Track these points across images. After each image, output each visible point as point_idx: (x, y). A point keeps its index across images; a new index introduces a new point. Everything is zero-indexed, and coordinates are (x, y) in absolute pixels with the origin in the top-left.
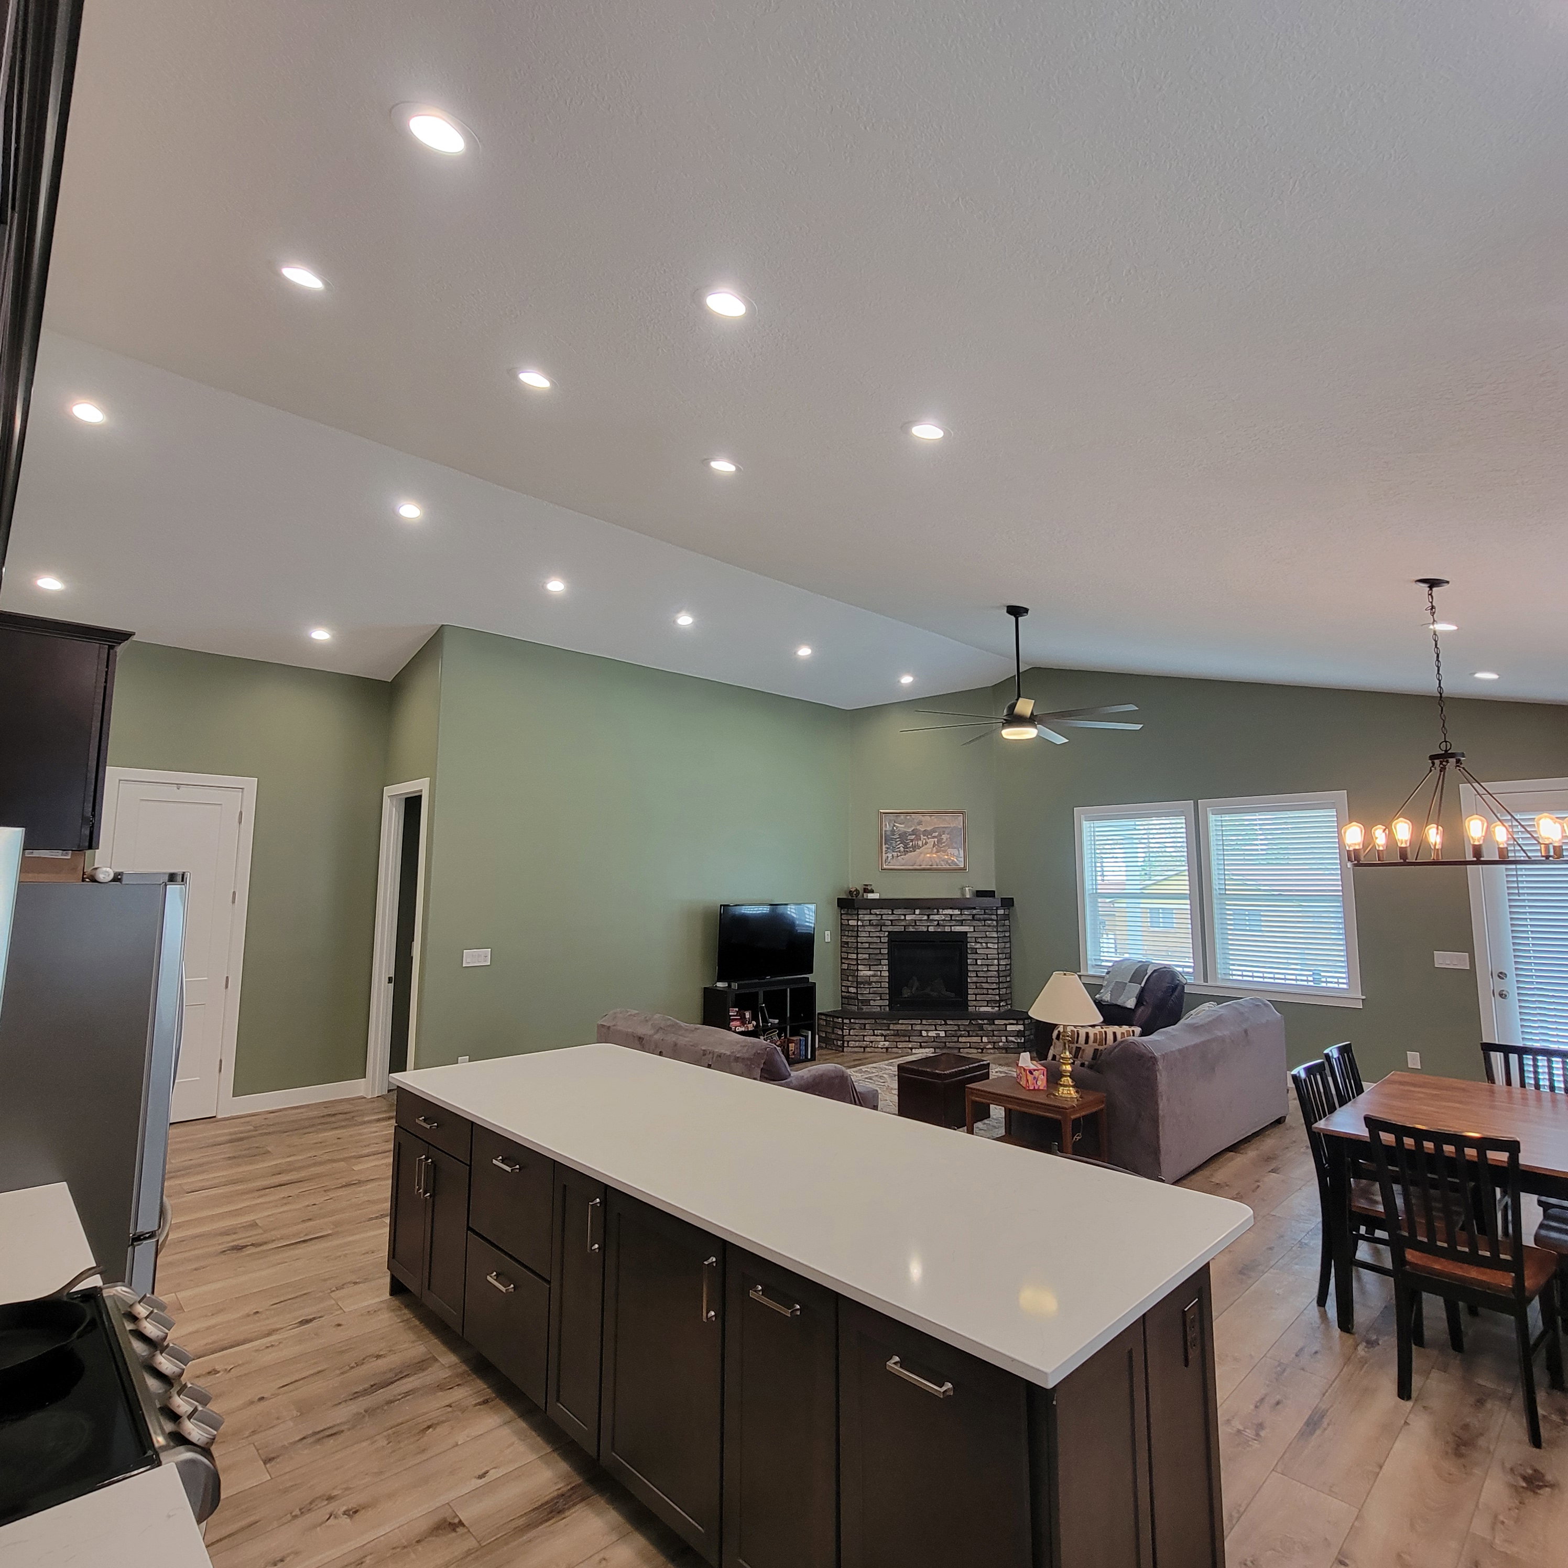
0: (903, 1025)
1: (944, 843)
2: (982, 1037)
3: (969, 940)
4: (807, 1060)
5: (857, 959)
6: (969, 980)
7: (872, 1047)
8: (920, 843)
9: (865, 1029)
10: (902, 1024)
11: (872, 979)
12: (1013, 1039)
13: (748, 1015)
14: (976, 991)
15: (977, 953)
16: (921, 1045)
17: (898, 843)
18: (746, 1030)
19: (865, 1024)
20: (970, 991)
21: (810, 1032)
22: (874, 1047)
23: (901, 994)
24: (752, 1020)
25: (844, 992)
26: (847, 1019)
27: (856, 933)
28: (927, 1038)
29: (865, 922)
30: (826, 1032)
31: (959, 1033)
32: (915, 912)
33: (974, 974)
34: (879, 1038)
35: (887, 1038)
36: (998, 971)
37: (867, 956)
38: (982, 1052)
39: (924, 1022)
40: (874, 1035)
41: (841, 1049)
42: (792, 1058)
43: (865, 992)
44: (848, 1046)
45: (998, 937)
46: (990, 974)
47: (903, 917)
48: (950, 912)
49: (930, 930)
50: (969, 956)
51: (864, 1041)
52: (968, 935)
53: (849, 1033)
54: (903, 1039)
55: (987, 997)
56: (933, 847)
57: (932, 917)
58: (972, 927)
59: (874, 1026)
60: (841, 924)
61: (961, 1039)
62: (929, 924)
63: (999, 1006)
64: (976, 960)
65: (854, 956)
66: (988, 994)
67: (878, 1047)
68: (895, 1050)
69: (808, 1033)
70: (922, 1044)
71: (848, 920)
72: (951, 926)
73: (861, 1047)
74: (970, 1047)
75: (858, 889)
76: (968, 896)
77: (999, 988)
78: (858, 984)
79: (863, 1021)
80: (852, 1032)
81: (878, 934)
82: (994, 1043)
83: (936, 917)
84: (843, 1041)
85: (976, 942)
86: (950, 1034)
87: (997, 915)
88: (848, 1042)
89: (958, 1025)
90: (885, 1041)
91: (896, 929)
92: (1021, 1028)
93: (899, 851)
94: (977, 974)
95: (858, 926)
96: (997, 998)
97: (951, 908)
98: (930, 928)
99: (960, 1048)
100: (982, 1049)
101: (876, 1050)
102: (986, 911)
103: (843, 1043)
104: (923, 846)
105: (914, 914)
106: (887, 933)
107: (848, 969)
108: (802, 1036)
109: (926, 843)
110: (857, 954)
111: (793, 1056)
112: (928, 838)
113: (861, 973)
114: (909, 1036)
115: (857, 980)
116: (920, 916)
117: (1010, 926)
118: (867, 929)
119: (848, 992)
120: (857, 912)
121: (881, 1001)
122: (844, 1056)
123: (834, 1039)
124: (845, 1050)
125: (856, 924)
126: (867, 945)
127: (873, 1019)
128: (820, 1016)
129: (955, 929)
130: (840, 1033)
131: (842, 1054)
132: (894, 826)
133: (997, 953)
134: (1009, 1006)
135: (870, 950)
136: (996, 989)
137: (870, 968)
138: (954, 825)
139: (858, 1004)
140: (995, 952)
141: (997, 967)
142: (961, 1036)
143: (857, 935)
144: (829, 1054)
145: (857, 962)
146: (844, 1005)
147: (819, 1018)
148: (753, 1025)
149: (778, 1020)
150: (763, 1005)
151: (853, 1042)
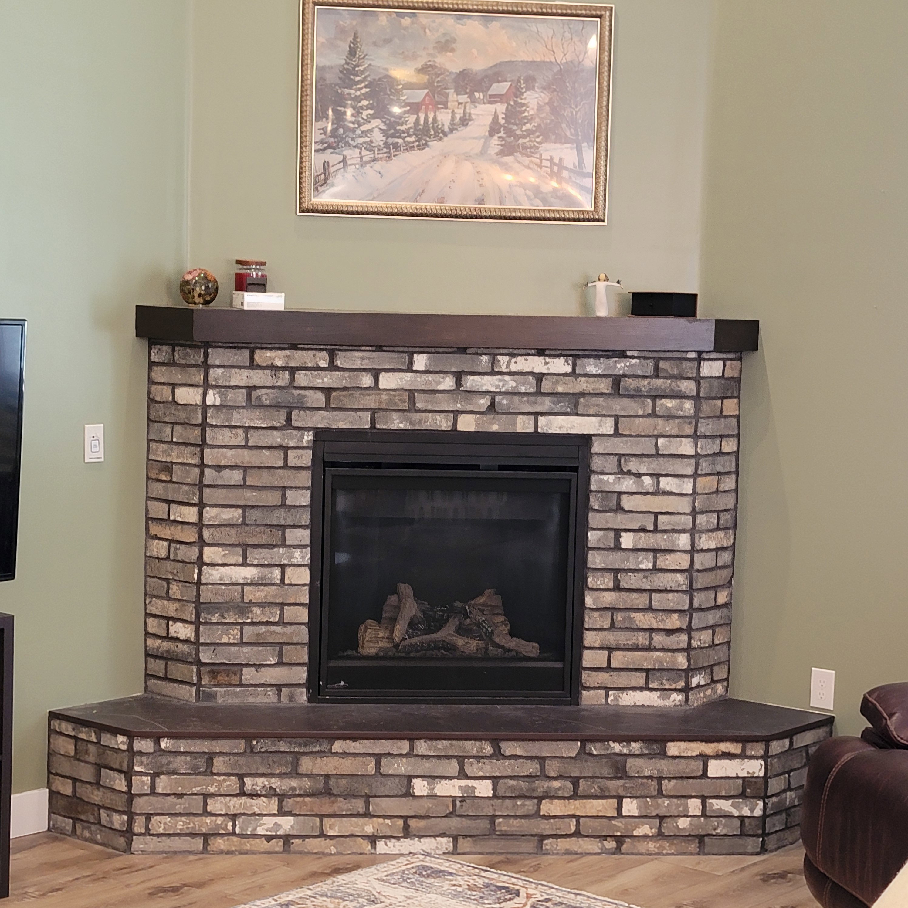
0: (348, 758)
1: (530, 120)
2: (620, 799)
3: (597, 463)
5: (200, 525)
6: (589, 601)
7: (234, 833)
8: (444, 118)
9: (209, 772)
10: (344, 755)
11: (252, 594)
12: (725, 805)
14: (611, 638)
15: (620, 509)
16: (406, 827)
17: (365, 113)
19: (210, 757)
20: (590, 638)
22: (241, 836)
23: (354, 644)
25: (156, 636)
26: (144, 736)
27: (198, 431)
28: (428, 804)
29: (231, 394)
30: (75, 780)
31: (542, 785)
32: (411, 362)
33: (608, 581)
34: (257, 805)
35: (289, 804)
36: (689, 571)
37: (235, 515)
38: (618, 850)
39: (422, 747)
40: (243, 794)
41: (122, 841)
43: (225, 640)
44: (147, 832)
45: (697, 456)
46: (661, 580)
47: (367, 380)
48: (536, 364)
49: (461, 427)
50: (594, 519)
51: (206, 813)
52: (597, 447)
53: (153, 786)
54: (342, 805)
55: (645, 659)
56: (491, 136)
57: (470, 382)
58: (610, 422)
59: (242, 760)
60: (151, 401)
61: (547, 807)
62: (459, 406)
63: (686, 690)
64: (618, 532)
65: (190, 514)
66: (649, 648)
67: (254, 836)
68: (313, 844)
70: (412, 823)
71: (174, 386)
72: (537, 414)
73: (193, 835)
74: (577, 834)
76: (602, 312)
77: (689, 630)
78: (201, 611)
79: (204, 746)
80: (162, 784)
81: (277, 438)
82: (662, 818)
83: (488, 383)
84: (131, 816)
85: (621, 472)
86: (513, 789)
87: (698, 380)
88: (148, 817)
89: (542, 760)
90: (281, 812)
91: (342, 422)
92: (755, 767)
93: (369, 146)
94: (617, 581)
95: (205, 407)
96: (682, 661)
97: (541, 352)
98: (462, 419)
99: (543, 837)
100: (620, 840)
101: (248, 844)
102: (662, 364)
103: (130, 822)
104: (451, 131)
105: (409, 369)
106: (308, 437)
107: (168, 558)
109: (465, 121)
110: (201, 506)
112: (474, 101)
113: (213, 575)
114: (367, 798)
115: (198, 595)
116: (430, 377)
117: (738, 417)
118: (237, 418)
119: (168, 638)
120: (206, 356)
121: (278, 669)
122: (131, 869)
123: (99, 807)
124: (138, 844)
125: (198, 400)
126: (236, 477)
127: (248, 738)
128: (56, 724)
129: (548, 424)
130: (120, 784)
131: (125, 860)
132: (352, 52)
133: (688, 510)
134: (720, 689)
135: (248, 493)
136: (679, 630)
137: (245, 557)
138: (569, 58)
139: (200, 679)
140: (685, 505)
141: (687, 557)
142: (549, 796)
143: (204, 439)
144: (75, 862)
145: (201, 536)
146: (152, 682)
147: (51, 731)
151: (168, 819)
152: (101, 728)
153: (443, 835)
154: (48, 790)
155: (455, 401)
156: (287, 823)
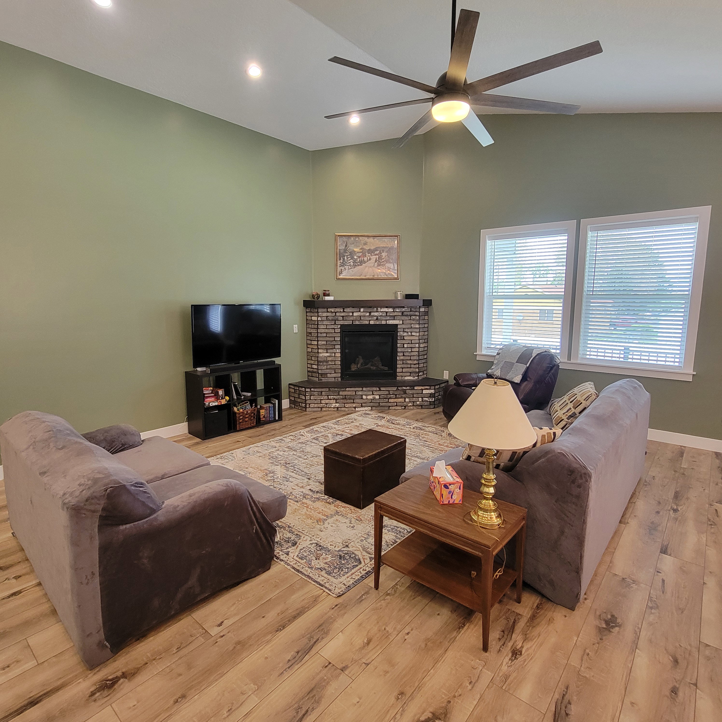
0: (349, 392)
1: (383, 259)
2: (405, 398)
3: (399, 330)
4: (275, 421)
5: (318, 345)
6: (398, 358)
7: (327, 407)
8: (365, 259)
9: (321, 395)
11: (329, 359)
12: (427, 399)
13: (221, 392)
14: (403, 366)
15: (404, 339)
16: (362, 405)
17: (349, 259)
18: (220, 404)
19: (322, 392)
20: (398, 366)
21: (277, 401)
22: (328, 408)
23: (350, 368)
24: (226, 395)
25: (310, 368)
26: (308, 388)
27: (317, 325)
28: (366, 400)
29: (323, 318)
30: (294, 397)
31: (389, 396)
32: (360, 310)
33: (402, 354)
34: (331, 401)
35: (338, 401)
36: (418, 352)
37: (325, 343)
38: (405, 409)
39: (364, 389)
40: (328, 399)
41: (304, 409)
42: (263, 421)
43: (324, 368)
44: (309, 407)
45: (419, 328)
46: (413, 354)
47: (351, 314)
48: (386, 310)
49: (371, 323)
50: (399, 342)
51: (321, 403)
52: (399, 327)
53: (310, 398)
54: (349, 401)
55: (410, 370)
56: (375, 262)
57: (372, 314)
58: (402, 321)
59: (328, 392)
60: (307, 320)
61: (390, 400)
62: (370, 319)
63: (418, 376)
66: (410, 368)
67: (331, 407)
68: (343, 409)
69: (276, 401)
71: (311, 316)
72: (386, 320)
73: (319, 408)
74: (396, 406)
75: (319, 293)
76: (399, 299)
77: (419, 364)
78: (319, 362)
79: (320, 390)
80: (312, 397)
81: (333, 326)
82: (414, 402)
83: (376, 314)
85: (404, 331)
86: (383, 397)
87: (419, 312)
88: (309, 404)
89: (389, 391)
90: (336, 403)
91: (346, 323)
92: (432, 391)
93: (350, 265)
94: (404, 354)
95: (318, 321)
96: (417, 370)
97: (387, 307)
98: (371, 321)
99: (390, 406)
100: (405, 407)
101: (330, 409)
102: (412, 309)
103: (306, 405)
104: (367, 262)
105: (360, 311)
106: (339, 326)
107: (311, 352)
108: (272, 403)
109: (370, 259)
110: (318, 341)
111: (264, 419)
112: (372, 255)
113: (321, 355)
114: (354, 399)
115: (318, 359)
116: (364, 313)
117: (428, 319)
118: (325, 323)
120: (318, 310)
121: (335, 374)
122: (306, 415)
123: (300, 402)
124: (308, 410)
125: (317, 319)
126: (325, 335)
127: (329, 388)
128: (290, 386)
129: (389, 322)
130: (304, 398)
131: (305, 413)
132: (346, 246)
133: (418, 339)
134: (425, 375)
135: (327, 338)
136: (417, 364)
137: (327, 351)
138: (391, 245)
139: (319, 376)
140: (417, 338)
141: (418, 349)
142: (390, 398)
144: (295, 413)
145: (318, 347)
146: (309, 377)
147: (289, 387)
148: (226, 400)
149: (251, 394)
150: (237, 383)
151: (313, 404)
152: (299, 387)
153: (369, 407)
154: (289, 399)
155: (369, 318)
156: (337, 405)
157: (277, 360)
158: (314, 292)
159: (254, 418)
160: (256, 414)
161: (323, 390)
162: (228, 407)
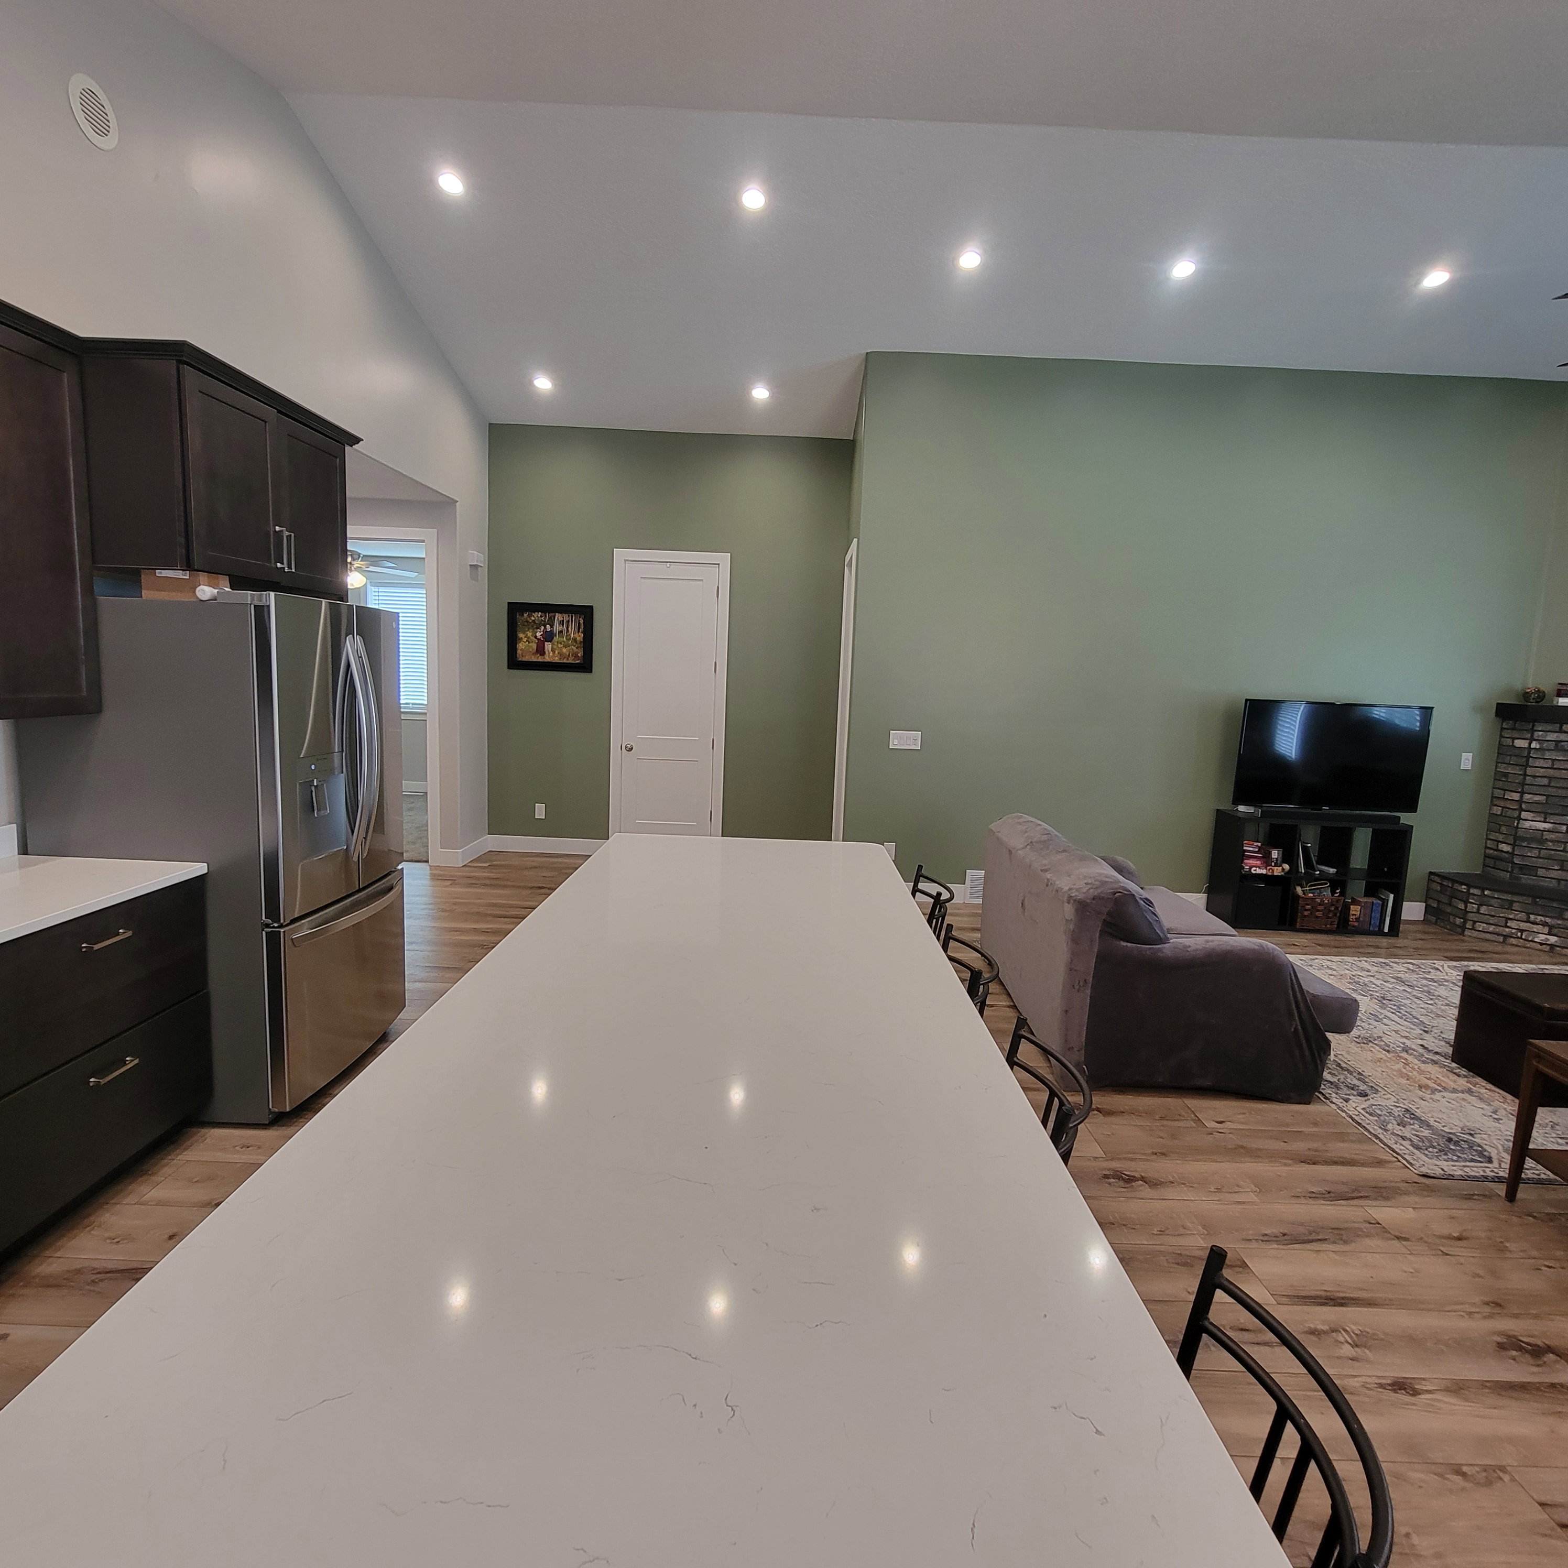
4: (1380, 933)
7: (1521, 938)
9: (1510, 908)
11: (1546, 836)
13: (1275, 854)
18: (1270, 874)
19: (1511, 902)
21: (1392, 896)
22: (1524, 940)
24: (1284, 861)
25: (1491, 849)
26: (1476, 887)
27: (1525, 759)
29: (1546, 744)
30: (1439, 902)
34: (1536, 928)
35: (1555, 931)
37: (1542, 799)
40: (1528, 921)
41: (1459, 930)
42: (1354, 926)
43: (1529, 854)
44: (1474, 929)
51: (1506, 926)
53: (1478, 909)
59: (1529, 907)
60: (1500, 744)
65: (1516, 796)
67: (1532, 941)
69: (1388, 896)
71: (1514, 739)
73: (1498, 934)
75: (1542, 688)
78: (1517, 839)
79: (1509, 897)
80: (1483, 909)
84: (1465, 920)
88: (1475, 922)
90: (1549, 934)
95: (1530, 749)
101: (1528, 943)
103: (1465, 923)
107: (1501, 815)
108: (1380, 899)
115: (1516, 833)
118: (1549, 755)
119: (1497, 850)
120: (1533, 726)
121: (1560, 872)
122: (1463, 941)
123: (1450, 914)
124: (1467, 932)
125: (1526, 745)
126: (1545, 781)
127: (1534, 897)
128: (1432, 877)
130: (1462, 906)
131: (1460, 937)
135: (1550, 789)
137: (1545, 818)
139: (1512, 870)
143: (1527, 764)
144: (1435, 934)
145: (1521, 806)
146: (1487, 868)
147: (1429, 880)
148: (1283, 869)
149: (1336, 870)
150: (1309, 845)
151: (1485, 925)
152: (1454, 881)
154: (1424, 904)
156: (1553, 939)
157: (1405, 818)
158: (1531, 685)
159: (1335, 915)
160: (1340, 909)
161: (1515, 898)
162: (1284, 884)
